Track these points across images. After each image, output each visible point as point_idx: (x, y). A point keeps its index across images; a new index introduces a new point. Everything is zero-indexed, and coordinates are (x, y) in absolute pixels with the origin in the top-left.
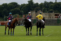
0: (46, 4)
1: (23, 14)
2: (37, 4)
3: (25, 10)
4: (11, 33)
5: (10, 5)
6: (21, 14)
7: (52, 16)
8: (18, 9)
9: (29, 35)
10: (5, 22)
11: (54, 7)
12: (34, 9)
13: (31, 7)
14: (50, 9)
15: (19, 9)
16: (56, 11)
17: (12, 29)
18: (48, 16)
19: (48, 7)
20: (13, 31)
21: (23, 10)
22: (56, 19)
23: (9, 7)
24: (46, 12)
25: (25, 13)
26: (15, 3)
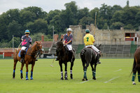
0: (105, 11)
1: (55, 33)
2: (86, 10)
3: (58, 23)
4: (27, 74)
5: (25, 12)
6: (49, 33)
7: (120, 37)
8: (43, 21)
9: (66, 79)
10: (13, 50)
11: (123, 17)
12: (78, 22)
13: (72, 16)
14: (115, 21)
15: (46, 22)
16: (127, 26)
17: (30, 66)
18: (109, 38)
19: (110, 18)
20: (32, 71)
21: (55, 25)
22: (129, 43)
23: (22, 18)
24: (106, 29)
25: (58, 31)
26: (36, 8)
